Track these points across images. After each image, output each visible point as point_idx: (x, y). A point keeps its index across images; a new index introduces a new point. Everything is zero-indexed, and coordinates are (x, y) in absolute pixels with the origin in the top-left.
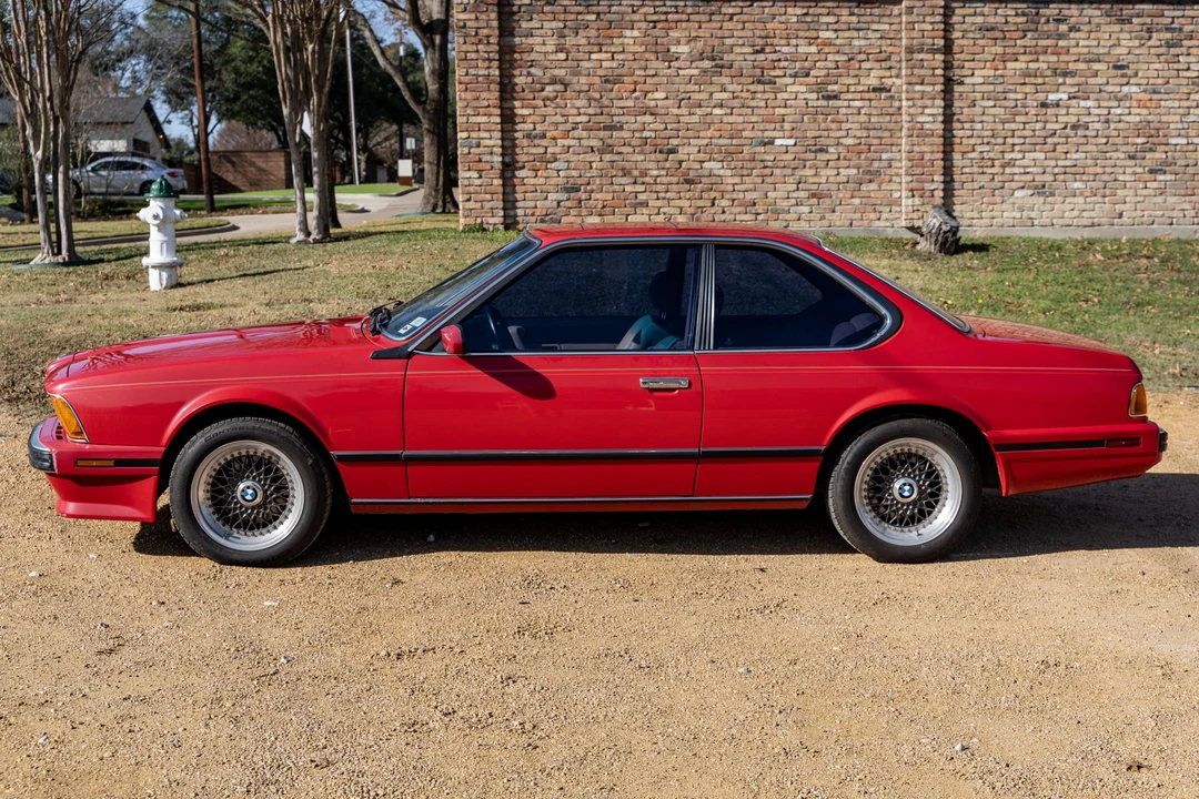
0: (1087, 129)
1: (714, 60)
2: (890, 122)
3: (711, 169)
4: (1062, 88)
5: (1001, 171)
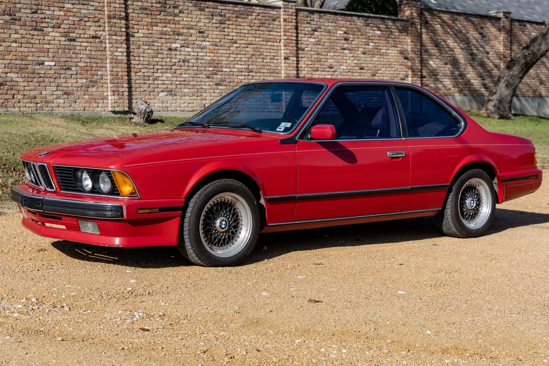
0: (189, 62)
1: (11, 16)
2: (101, 55)
3: (12, 77)
4: (177, 41)
5: (153, 82)
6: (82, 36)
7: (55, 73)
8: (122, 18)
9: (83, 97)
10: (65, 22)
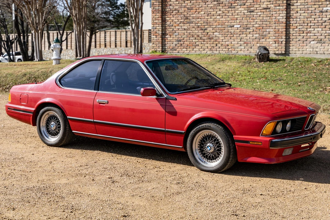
1: (218, 1)
2: (270, 19)
3: (216, 35)
4: (328, 6)
5: (306, 35)
6: (258, 9)
7: (240, 32)
9: (256, 45)
10: (248, 1)
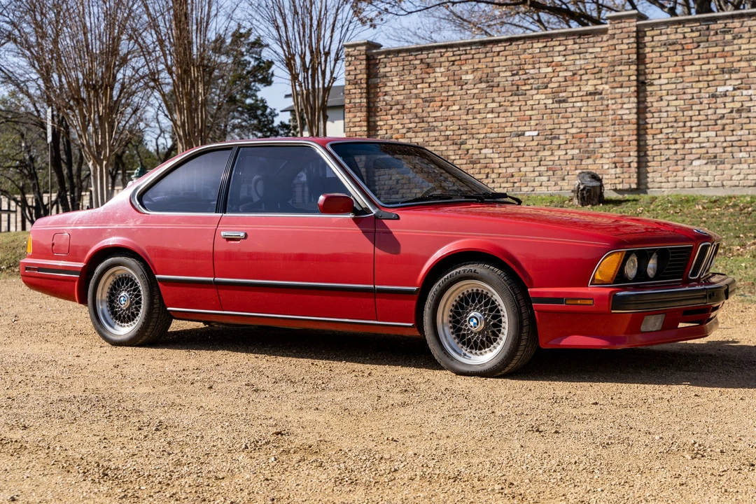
0: (750, 111)
1: (488, 82)
2: (601, 115)
3: (486, 154)
4: (728, 82)
5: (682, 146)
6: (575, 94)
7: (538, 145)
8: (632, 62)
9: (573, 173)
10: (553, 80)
